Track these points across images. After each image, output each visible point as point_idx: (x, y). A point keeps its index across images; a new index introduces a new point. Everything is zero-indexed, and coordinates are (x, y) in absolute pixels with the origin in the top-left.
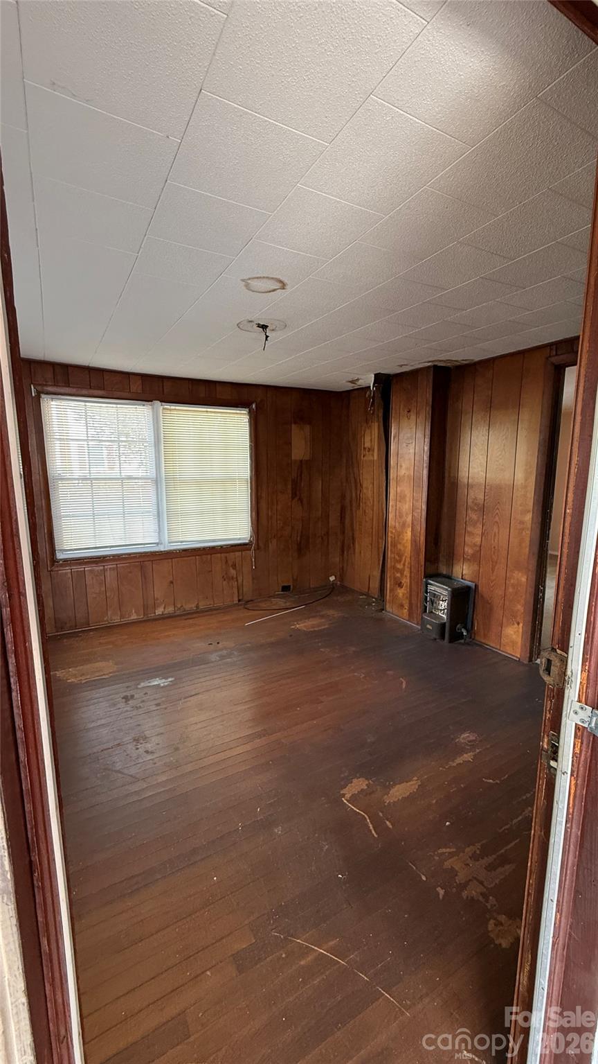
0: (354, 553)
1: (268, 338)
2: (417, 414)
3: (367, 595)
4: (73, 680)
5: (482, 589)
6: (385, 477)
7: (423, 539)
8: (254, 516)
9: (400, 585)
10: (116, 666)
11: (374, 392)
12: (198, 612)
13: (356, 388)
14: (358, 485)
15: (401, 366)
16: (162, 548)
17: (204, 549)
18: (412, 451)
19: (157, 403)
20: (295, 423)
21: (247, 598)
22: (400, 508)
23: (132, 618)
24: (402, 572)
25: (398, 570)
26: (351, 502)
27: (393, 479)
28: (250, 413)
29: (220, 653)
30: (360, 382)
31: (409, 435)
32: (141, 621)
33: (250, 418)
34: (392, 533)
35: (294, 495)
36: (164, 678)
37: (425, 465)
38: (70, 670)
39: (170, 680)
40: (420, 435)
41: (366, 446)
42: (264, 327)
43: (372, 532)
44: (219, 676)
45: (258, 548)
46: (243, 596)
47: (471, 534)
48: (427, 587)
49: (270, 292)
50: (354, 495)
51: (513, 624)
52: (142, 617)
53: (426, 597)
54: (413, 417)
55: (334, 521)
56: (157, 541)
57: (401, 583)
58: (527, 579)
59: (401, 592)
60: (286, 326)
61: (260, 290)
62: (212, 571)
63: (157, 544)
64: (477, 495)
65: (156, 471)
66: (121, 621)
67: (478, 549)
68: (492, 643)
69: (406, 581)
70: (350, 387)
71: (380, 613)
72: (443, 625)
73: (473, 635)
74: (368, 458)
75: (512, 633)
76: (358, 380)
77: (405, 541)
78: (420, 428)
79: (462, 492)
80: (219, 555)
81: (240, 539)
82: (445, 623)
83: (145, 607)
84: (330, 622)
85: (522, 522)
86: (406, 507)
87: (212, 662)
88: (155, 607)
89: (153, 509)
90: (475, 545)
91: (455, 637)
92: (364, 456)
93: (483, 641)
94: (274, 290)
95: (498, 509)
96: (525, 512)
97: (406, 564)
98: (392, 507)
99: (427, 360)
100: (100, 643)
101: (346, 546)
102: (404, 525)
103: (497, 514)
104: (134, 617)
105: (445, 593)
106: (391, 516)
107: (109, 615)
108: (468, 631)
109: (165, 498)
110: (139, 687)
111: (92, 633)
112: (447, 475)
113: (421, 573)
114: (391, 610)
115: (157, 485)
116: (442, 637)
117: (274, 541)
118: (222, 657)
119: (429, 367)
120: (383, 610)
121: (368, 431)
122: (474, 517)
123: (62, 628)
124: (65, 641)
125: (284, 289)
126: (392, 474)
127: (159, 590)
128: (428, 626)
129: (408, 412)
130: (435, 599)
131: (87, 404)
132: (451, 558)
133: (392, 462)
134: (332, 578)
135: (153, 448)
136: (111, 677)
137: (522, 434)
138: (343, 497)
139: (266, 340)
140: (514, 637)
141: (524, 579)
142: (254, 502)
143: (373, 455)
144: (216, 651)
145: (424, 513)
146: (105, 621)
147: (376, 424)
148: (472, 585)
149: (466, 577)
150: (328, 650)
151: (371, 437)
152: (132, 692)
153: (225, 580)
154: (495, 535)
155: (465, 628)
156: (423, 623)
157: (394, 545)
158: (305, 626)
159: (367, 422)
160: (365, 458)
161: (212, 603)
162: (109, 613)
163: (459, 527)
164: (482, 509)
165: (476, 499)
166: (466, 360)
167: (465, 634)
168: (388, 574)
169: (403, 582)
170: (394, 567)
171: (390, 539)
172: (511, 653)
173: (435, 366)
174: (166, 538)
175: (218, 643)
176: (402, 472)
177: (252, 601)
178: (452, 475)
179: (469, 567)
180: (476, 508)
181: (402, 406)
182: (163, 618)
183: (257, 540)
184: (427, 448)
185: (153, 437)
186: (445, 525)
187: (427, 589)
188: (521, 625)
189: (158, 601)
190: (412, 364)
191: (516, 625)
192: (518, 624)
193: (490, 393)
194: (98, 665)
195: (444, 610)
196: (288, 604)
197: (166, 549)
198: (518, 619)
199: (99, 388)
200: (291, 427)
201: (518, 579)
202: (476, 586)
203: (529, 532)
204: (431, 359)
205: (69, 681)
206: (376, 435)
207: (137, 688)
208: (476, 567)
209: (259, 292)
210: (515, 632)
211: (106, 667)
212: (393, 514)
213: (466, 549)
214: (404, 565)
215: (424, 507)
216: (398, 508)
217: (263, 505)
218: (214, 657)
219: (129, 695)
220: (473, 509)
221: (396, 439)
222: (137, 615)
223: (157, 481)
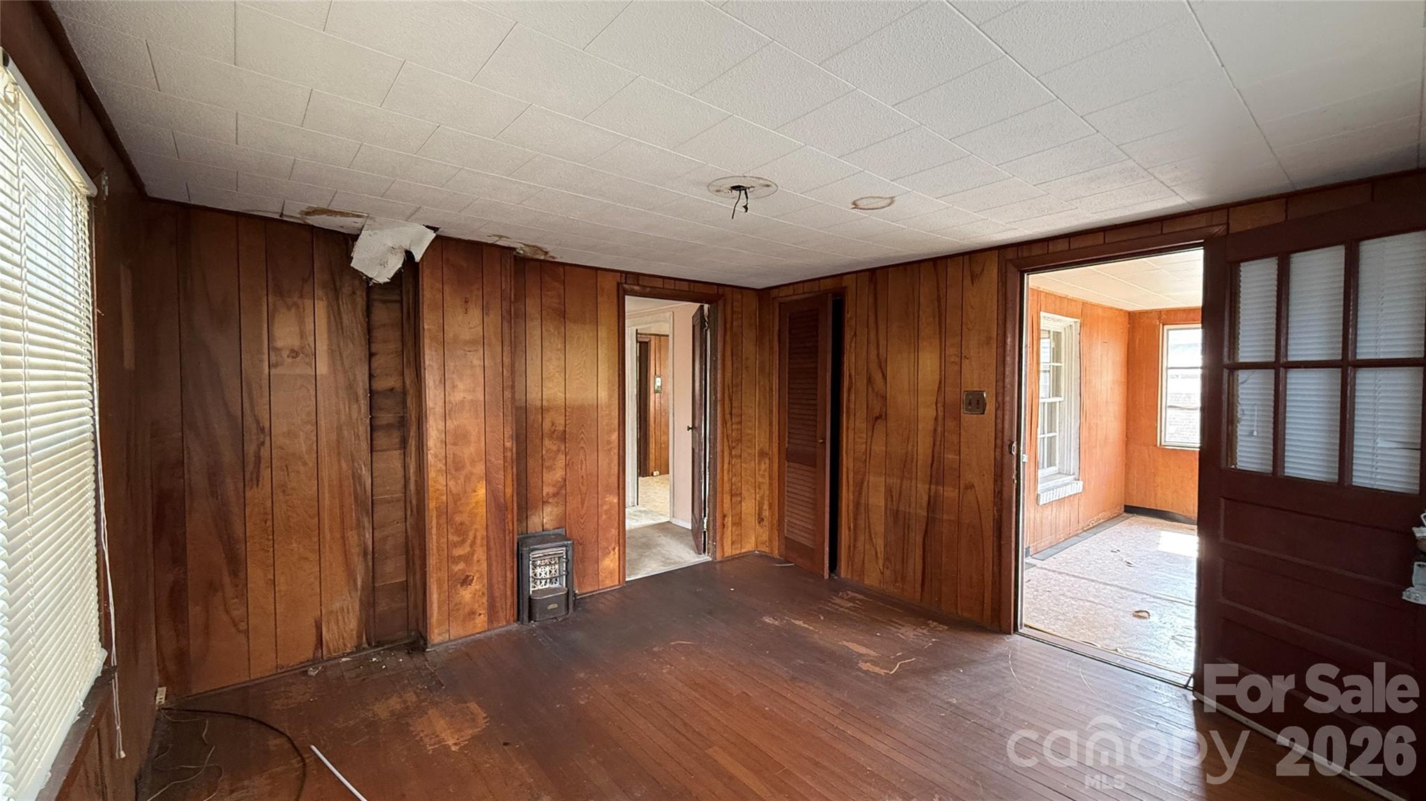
2: (485, 310)
7: (511, 490)
9: (466, 582)
18: (478, 363)
22: (454, 456)
24: (468, 559)
25: (459, 559)
31: (469, 339)
34: (439, 500)
37: (507, 384)
40: (491, 340)
43: (320, 523)
47: (551, 470)
51: (609, 553)
54: (476, 312)
57: (468, 577)
59: (469, 591)
64: (555, 420)
67: (562, 483)
68: (589, 589)
75: (609, 562)
77: (472, 506)
79: (533, 418)
85: (609, 443)
86: (471, 450)
90: (557, 482)
92: (270, 366)
93: (579, 592)
95: (582, 432)
96: (611, 432)
97: (479, 540)
98: (436, 456)
102: (467, 481)
103: (582, 438)
105: (561, 550)
106: (434, 472)
113: (511, 542)
114: (445, 638)
119: (505, 247)
120: (424, 648)
122: (554, 447)
128: (552, 607)
132: (524, 510)
137: (602, 352)
140: (612, 565)
141: (615, 500)
143: (312, 366)
145: (511, 454)
148: (561, 532)
149: (548, 526)
151: (301, 328)
154: (581, 464)
157: (446, 520)
159: (280, 293)
163: (534, 465)
164: (563, 435)
165: (554, 425)
169: (472, 574)
170: (448, 558)
171: (433, 512)
172: (611, 584)
176: (457, 396)
178: (517, 397)
179: (551, 511)
180: (555, 436)
181: (447, 290)
184: (507, 361)
191: (612, 552)
192: (614, 549)
193: (563, 301)
198: (613, 544)
200: (120, 269)
201: (610, 503)
202: (565, 531)
203: (616, 451)
208: (562, 508)
210: (612, 560)
212: (441, 467)
213: (545, 490)
214: (473, 545)
215: (510, 444)
216: (449, 456)
220: (551, 437)
221: (439, 343)
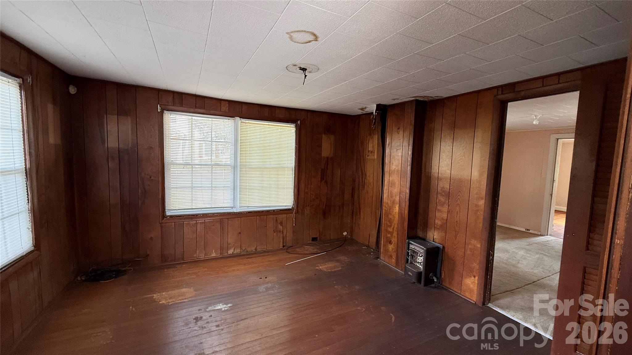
0: (360, 218)
1: (306, 77)
2: (404, 131)
3: (368, 246)
4: (164, 302)
5: (449, 250)
6: (381, 170)
7: (406, 212)
8: (296, 191)
9: (390, 242)
10: (195, 292)
11: (376, 116)
12: (256, 253)
13: (364, 113)
14: (364, 174)
15: (394, 99)
16: (235, 210)
17: (262, 211)
18: (400, 154)
19: (238, 119)
20: (325, 133)
21: (289, 244)
22: (391, 192)
23: (213, 255)
24: (392, 233)
25: (389, 232)
26: (359, 184)
27: (387, 172)
28: (296, 126)
29: (265, 286)
30: (366, 110)
31: (398, 144)
32: (218, 258)
33: (296, 129)
34: (386, 207)
35: (322, 178)
36: (225, 304)
37: (409, 164)
38: (164, 293)
39: (229, 305)
40: (406, 144)
41: (369, 149)
42: (304, 70)
43: (372, 205)
44: (264, 304)
45: (297, 212)
46: (286, 243)
47: (440, 211)
48: (409, 245)
49: (307, 43)
50: (361, 180)
51: (471, 277)
52: (219, 255)
53: (408, 253)
54: (401, 132)
55: (347, 196)
56: (232, 206)
57: (391, 241)
58: (481, 246)
59: (391, 247)
60: (319, 69)
61: (299, 41)
62: (266, 226)
63: (232, 207)
64: (444, 185)
65: (235, 161)
66: (205, 258)
67: (445, 221)
68: (455, 288)
69: (394, 240)
70: (360, 112)
71: (376, 261)
72: (420, 274)
73: (441, 281)
74: (371, 157)
75: (470, 283)
76: (366, 108)
77: (394, 213)
78: (406, 140)
79: (434, 182)
80: (272, 216)
81: (286, 206)
82: (422, 272)
83: (222, 249)
84: (343, 266)
85: (477, 206)
86: (396, 190)
87: (260, 293)
88: (228, 249)
89: (230, 184)
90: (443, 219)
91: (429, 282)
92: (368, 156)
93: (448, 286)
94: (310, 42)
95: (459, 196)
96: (479, 199)
97: (395, 229)
98: (386, 190)
99: (412, 96)
100: (189, 274)
101: (355, 213)
102: (394, 202)
103: (459, 198)
104: (214, 255)
105: (422, 251)
106: (385, 196)
107: (197, 253)
108: (437, 279)
109: (239, 179)
110: (207, 310)
111: (184, 265)
112: (423, 169)
113: (405, 235)
114: (383, 259)
115: (234, 170)
116: (419, 281)
117: (308, 208)
118: (267, 289)
119: (412, 101)
120: (378, 258)
121: (371, 141)
122: (443, 199)
123: (165, 261)
124: (166, 270)
125: (316, 41)
126: (387, 168)
127: (231, 239)
128: (410, 273)
129: (398, 129)
130: (415, 254)
131: (193, 118)
132: (426, 226)
133: (387, 160)
134: (345, 234)
135: (233, 146)
136: (190, 301)
137: (477, 146)
138: (354, 181)
139: (305, 78)
140: (472, 286)
141: (479, 246)
142: (296, 183)
143: (374, 155)
144: (263, 284)
145: (408, 196)
146: (194, 257)
147: (376, 136)
148: (441, 246)
149: (437, 241)
150: (340, 287)
151: (373, 144)
152: (201, 315)
153: (275, 233)
154: (457, 213)
155: (436, 277)
156: (406, 270)
157: (387, 215)
158: (326, 268)
159: (370, 135)
160: (368, 158)
161: (266, 247)
162: (197, 252)
163: (432, 206)
164: (448, 195)
165: (443, 188)
166: (437, 97)
167: (435, 280)
168: (383, 235)
169: (392, 241)
170: (387, 230)
171: (384, 211)
172: (469, 297)
173: (417, 100)
174: (238, 204)
175: (266, 278)
176: (393, 167)
177: (292, 247)
178: (427, 171)
179: (438, 234)
180: (443, 194)
181: (394, 126)
182: (233, 256)
183: (297, 207)
184: (410, 153)
185: (234, 140)
186: (422, 205)
187: (409, 247)
188: (477, 278)
189: (230, 245)
190: (401, 98)
191: (473, 278)
192: (475, 277)
193: (454, 119)
194: (184, 290)
195: (420, 263)
196: (315, 250)
197: (238, 211)
198: (474, 273)
199: (201, 108)
200: (322, 136)
201: (474, 245)
202: (443, 247)
203: (482, 213)
204: (414, 95)
205: (160, 303)
206: (376, 142)
207: (206, 311)
208: (444, 234)
209: (300, 43)
210: (472, 283)
211: (188, 292)
212: (387, 195)
213: (436, 221)
214: (393, 229)
215: (408, 191)
216: (390, 191)
217: (302, 186)
218: (262, 288)
219: (199, 316)
220: (441, 195)
221: (390, 146)
222: (216, 254)
223: (235, 167)
